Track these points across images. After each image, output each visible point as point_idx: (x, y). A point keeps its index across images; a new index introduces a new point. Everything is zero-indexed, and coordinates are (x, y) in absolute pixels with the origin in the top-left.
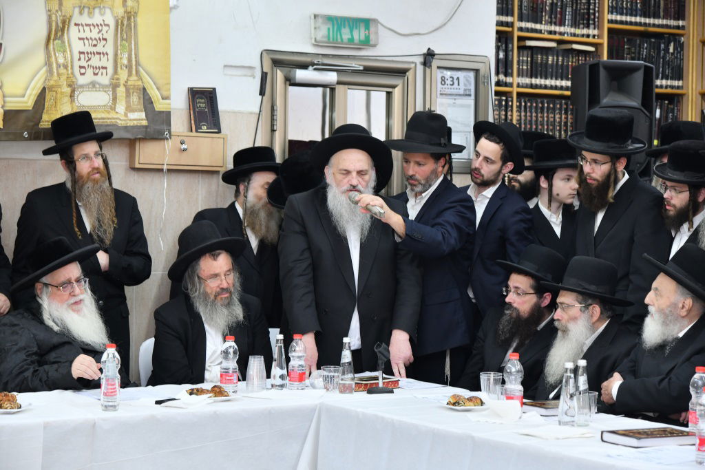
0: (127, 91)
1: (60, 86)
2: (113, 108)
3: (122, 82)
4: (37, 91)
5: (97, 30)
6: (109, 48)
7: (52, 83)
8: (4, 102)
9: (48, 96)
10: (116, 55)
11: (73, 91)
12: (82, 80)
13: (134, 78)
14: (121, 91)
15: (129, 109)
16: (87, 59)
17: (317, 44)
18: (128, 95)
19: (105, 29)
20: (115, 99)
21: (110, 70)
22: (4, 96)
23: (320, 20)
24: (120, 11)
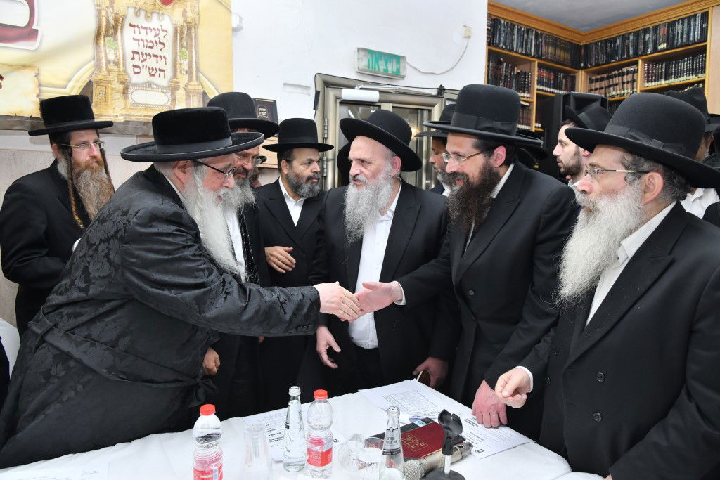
0: (187, 93)
1: (110, 82)
3: (182, 86)
4: (82, 83)
5: (153, 33)
6: (168, 52)
7: (100, 77)
8: (40, 90)
9: (96, 90)
10: (175, 60)
11: (126, 89)
12: (136, 79)
13: (194, 82)
14: (181, 93)
16: (141, 59)
17: (359, 72)
18: (188, 98)
19: (162, 33)
20: (174, 100)
21: (169, 73)
22: (40, 85)
23: (362, 53)
24: (179, 20)
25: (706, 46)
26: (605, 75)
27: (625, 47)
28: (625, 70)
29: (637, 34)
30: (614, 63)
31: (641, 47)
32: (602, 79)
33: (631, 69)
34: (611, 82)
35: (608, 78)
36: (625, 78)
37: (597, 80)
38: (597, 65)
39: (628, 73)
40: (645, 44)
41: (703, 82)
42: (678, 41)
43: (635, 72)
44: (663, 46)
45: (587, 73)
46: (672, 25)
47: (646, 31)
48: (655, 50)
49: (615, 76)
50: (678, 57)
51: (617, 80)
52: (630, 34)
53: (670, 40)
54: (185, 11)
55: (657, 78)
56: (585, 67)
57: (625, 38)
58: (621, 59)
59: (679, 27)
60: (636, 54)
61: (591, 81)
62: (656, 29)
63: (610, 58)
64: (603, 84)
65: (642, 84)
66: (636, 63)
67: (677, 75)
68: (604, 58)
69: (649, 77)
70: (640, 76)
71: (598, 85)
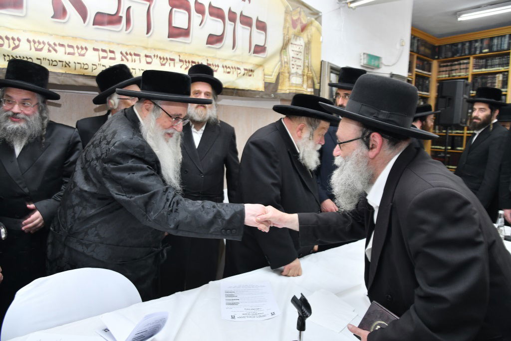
0: (307, 78)
1: (284, 73)
2: (302, 86)
3: (306, 74)
4: (277, 74)
5: (298, 47)
6: (302, 58)
7: (282, 70)
8: (265, 78)
9: (281, 77)
10: (304, 61)
11: (290, 76)
12: (293, 71)
13: (310, 72)
14: (305, 77)
15: (308, 87)
17: (362, 66)
18: (307, 80)
19: (301, 47)
20: (303, 81)
21: (302, 68)
22: (265, 75)
23: (365, 56)
24: (306, 40)
25: (509, 52)
26: (449, 64)
27: (463, 49)
28: (462, 62)
29: (470, 42)
30: (456, 57)
31: (473, 50)
32: (447, 66)
33: (465, 61)
34: (454, 68)
35: (451, 65)
36: (462, 66)
37: (444, 66)
38: (446, 58)
39: (464, 63)
40: (476, 48)
41: (508, 72)
42: (495, 49)
43: (468, 63)
44: (486, 50)
45: (438, 62)
46: (492, 39)
47: (476, 41)
48: (481, 52)
49: (455, 65)
50: (493, 57)
51: (457, 67)
52: (466, 42)
53: (490, 47)
54: (308, 35)
55: (481, 67)
56: (438, 59)
57: (463, 44)
58: (460, 56)
59: (495, 41)
60: (470, 54)
61: (440, 66)
62: (482, 40)
63: (454, 54)
64: (448, 69)
65: (472, 71)
66: (469, 58)
67: (492, 66)
68: (450, 54)
69: (476, 66)
70: (471, 66)
71: (444, 69)
